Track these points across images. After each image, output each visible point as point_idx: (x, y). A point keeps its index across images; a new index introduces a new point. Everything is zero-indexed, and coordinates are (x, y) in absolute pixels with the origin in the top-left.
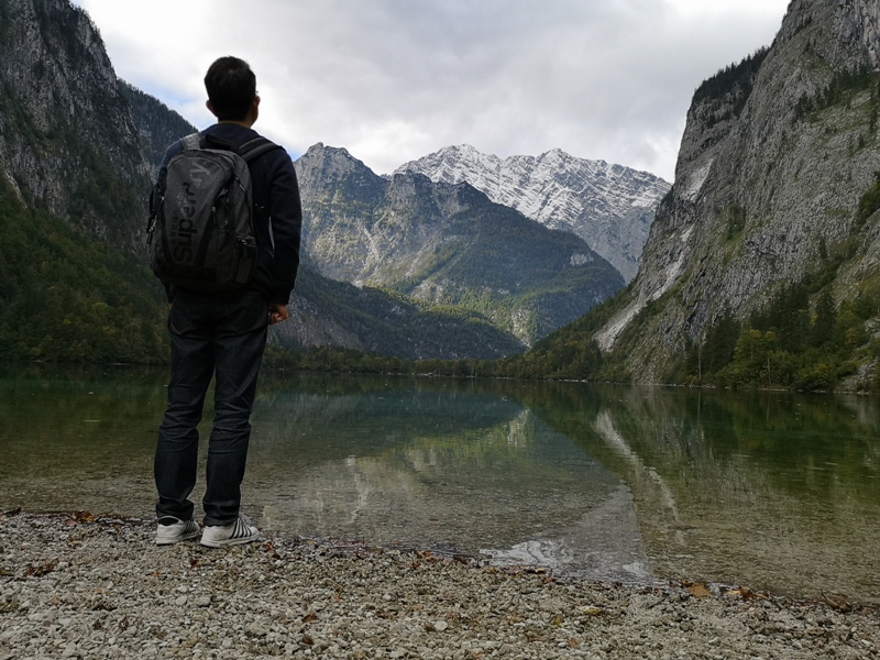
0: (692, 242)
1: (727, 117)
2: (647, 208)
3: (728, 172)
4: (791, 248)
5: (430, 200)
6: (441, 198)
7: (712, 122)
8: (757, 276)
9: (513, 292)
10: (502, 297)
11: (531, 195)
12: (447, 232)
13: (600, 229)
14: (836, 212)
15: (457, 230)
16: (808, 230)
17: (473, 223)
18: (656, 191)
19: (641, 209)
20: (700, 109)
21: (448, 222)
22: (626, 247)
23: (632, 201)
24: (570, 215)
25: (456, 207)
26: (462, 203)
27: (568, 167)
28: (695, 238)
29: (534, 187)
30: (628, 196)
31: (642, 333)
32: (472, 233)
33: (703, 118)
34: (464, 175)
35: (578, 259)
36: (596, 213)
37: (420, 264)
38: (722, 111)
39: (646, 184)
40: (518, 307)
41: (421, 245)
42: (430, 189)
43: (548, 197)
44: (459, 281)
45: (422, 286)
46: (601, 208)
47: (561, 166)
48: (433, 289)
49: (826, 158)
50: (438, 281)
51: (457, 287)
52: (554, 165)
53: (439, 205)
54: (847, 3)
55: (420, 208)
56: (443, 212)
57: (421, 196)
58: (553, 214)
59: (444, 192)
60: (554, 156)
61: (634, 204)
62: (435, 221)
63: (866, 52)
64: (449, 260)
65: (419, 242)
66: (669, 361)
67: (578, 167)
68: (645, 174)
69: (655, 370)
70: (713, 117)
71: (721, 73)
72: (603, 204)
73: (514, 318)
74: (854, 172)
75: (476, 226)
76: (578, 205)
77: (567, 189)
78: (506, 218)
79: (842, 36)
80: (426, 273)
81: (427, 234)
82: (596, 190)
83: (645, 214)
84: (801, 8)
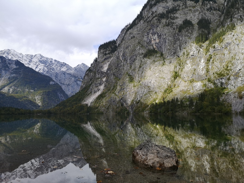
0: (106, 81)
1: (109, 54)
2: (65, 71)
3: (115, 66)
4: (153, 85)
5: (6, 64)
6: (9, 63)
7: (106, 54)
8: (145, 90)
9: (35, 91)
10: (31, 92)
11: (32, 65)
12: (12, 73)
13: (53, 75)
14: (162, 78)
15: (15, 73)
16: (156, 81)
17: (20, 71)
18: (67, 67)
19: (63, 71)
20: (102, 51)
21: (12, 70)
22: (60, 80)
23: (61, 69)
24: (44, 71)
25: (15, 67)
26: (16, 66)
27: (43, 59)
28: (107, 80)
29: (33, 63)
30: (59, 68)
31: (101, 102)
32: (20, 74)
33: (103, 53)
34: (12, 58)
35: (51, 83)
36: (51, 71)
37: (3, 82)
38: (107, 52)
39: (64, 65)
40: (37, 95)
41: (3, 77)
42: (5, 61)
43: (37, 66)
44: (17, 87)
45: (5, 88)
46: (53, 70)
47: (41, 58)
48: (9, 90)
49: (156, 66)
50: (11, 87)
51: (17, 89)
52: (39, 58)
53: (9, 65)
54: (147, 35)
55: (2, 65)
56: (10, 68)
57: (3, 62)
58: (39, 71)
59: (10, 62)
60: (39, 56)
61: (61, 70)
62: (8, 70)
63: (153, 46)
64: (14, 81)
65: (2, 75)
66: (116, 108)
67: (45, 59)
68: (64, 63)
69: (112, 111)
70: (106, 53)
71: (104, 43)
72: (53, 69)
73: (36, 98)
74: (164, 70)
75: (21, 72)
76: (46, 69)
77: (43, 64)
78: (30, 71)
79: (147, 42)
80: (6, 85)
81: (5, 73)
82: (51, 66)
83: (64, 73)
84: (130, 33)
